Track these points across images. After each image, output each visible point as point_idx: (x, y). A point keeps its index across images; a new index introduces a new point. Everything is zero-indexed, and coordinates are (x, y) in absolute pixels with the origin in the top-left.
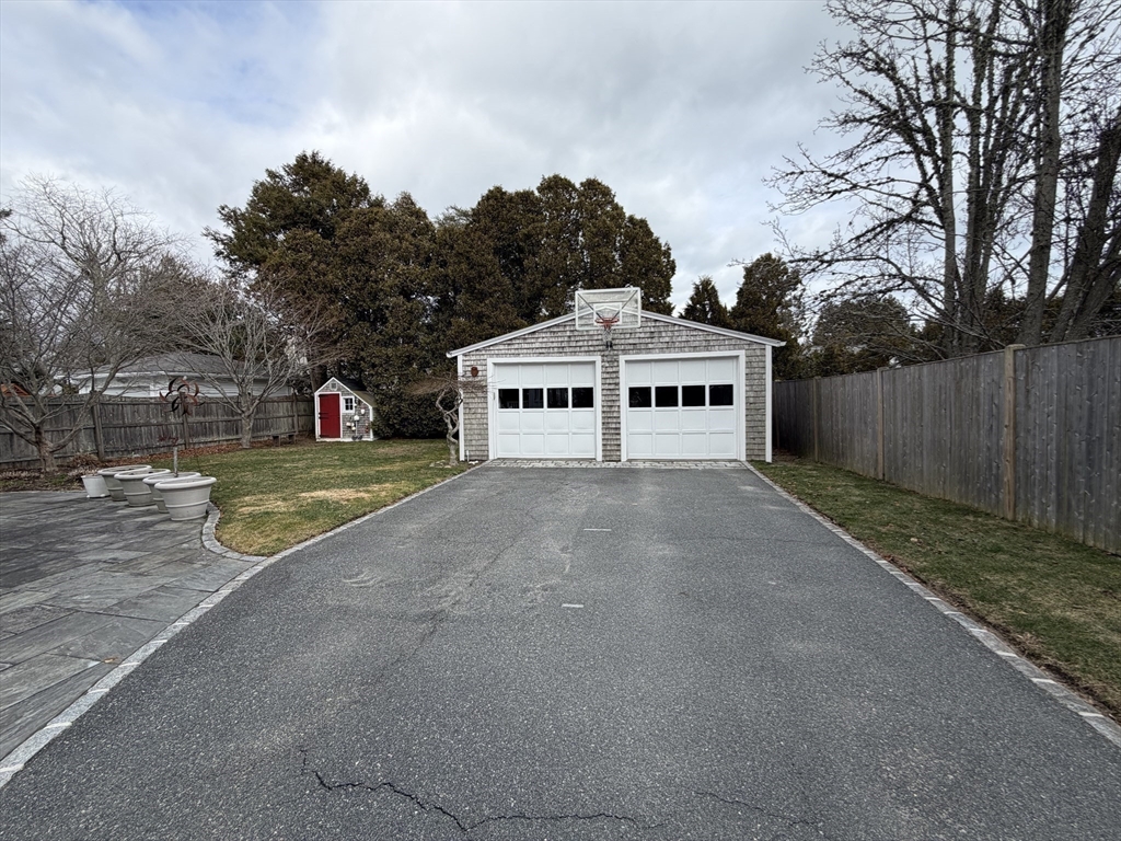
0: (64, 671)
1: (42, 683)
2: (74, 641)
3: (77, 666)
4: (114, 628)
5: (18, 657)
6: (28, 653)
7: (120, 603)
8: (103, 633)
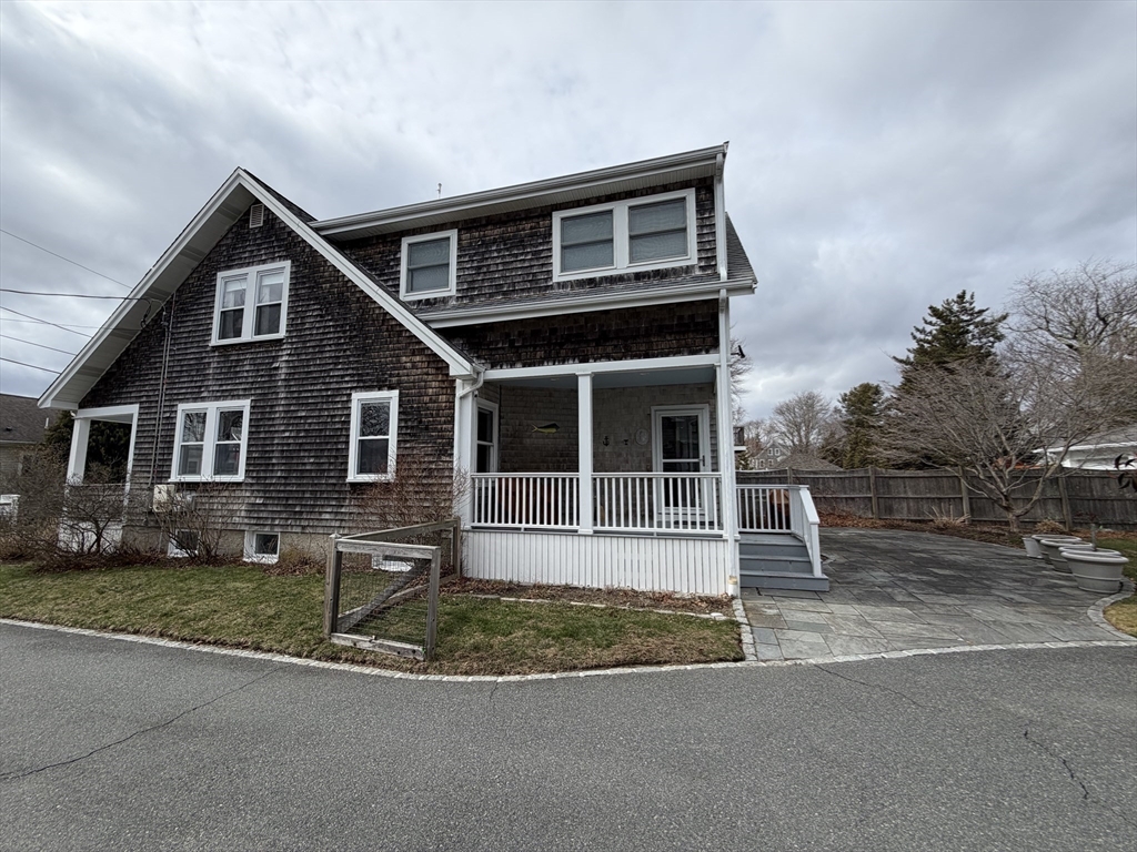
0: (946, 636)
1: (935, 635)
2: (960, 627)
3: (954, 637)
4: (983, 631)
5: (932, 622)
6: (937, 622)
7: (994, 622)
8: (975, 630)
